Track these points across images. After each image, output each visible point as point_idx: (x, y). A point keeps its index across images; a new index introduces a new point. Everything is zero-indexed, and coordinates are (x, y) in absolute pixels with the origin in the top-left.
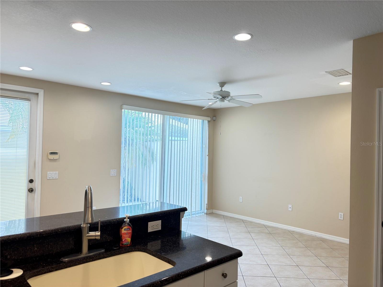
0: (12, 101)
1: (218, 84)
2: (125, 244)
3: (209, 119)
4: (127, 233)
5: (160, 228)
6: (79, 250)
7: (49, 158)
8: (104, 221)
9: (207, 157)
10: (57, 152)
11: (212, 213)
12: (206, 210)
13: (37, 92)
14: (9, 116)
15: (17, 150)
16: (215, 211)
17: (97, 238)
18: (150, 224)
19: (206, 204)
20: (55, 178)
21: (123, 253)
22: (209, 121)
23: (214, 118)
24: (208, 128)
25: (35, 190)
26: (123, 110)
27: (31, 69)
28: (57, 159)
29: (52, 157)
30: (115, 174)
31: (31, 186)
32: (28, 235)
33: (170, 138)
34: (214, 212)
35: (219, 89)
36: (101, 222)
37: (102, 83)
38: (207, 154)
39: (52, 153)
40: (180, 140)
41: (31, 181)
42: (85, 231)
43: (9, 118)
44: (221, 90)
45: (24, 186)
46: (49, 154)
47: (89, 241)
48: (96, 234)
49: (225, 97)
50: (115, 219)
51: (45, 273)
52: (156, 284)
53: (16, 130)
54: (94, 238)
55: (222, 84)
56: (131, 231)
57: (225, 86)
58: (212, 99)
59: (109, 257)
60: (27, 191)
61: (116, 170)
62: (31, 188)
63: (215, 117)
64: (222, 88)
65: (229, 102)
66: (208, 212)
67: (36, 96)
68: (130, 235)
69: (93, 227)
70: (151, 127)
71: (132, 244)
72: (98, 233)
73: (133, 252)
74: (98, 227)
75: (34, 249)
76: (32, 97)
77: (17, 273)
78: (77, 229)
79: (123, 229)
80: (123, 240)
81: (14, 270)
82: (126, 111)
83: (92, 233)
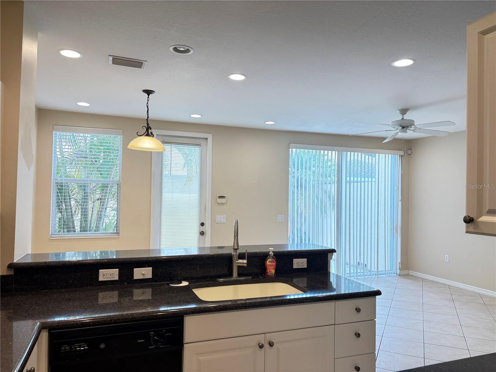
0: (186, 147)
1: (399, 112)
2: (270, 274)
3: (402, 153)
4: (271, 265)
5: (305, 266)
6: (231, 275)
7: (218, 202)
8: (252, 252)
9: (400, 203)
10: (224, 196)
11: (408, 274)
12: (398, 271)
13: (206, 137)
14: (184, 160)
15: (190, 196)
16: (411, 272)
17: (244, 265)
18: (295, 261)
19: (399, 263)
20: (223, 222)
21: (267, 282)
22: (401, 156)
23: (409, 152)
24: (400, 164)
25: (206, 233)
26: (290, 149)
27: (200, 116)
28: (224, 203)
29: (220, 201)
30: (282, 219)
31: (203, 229)
32: (193, 256)
33: (348, 179)
34: (409, 273)
35: (400, 117)
36: (247, 254)
37: (266, 123)
38: (400, 198)
39: (220, 197)
40: (364, 182)
41: (202, 224)
42: (235, 258)
43: (184, 162)
44: (402, 119)
45: (196, 229)
46: (217, 198)
47: (239, 267)
48: (244, 261)
49: (407, 127)
50: (261, 252)
51: (204, 287)
52: (284, 301)
53: (191, 175)
54: (242, 265)
55: (404, 111)
56: (275, 264)
57: (407, 113)
58: (391, 130)
59: (254, 283)
60: (199, 233)
61: (283, 215)
62: (202, 231)
63: (411, 151)
64: (403, 116)
65: (415, 132)
66: (402, 274)
67: (206, 140)
68: (274, 267)
69: (241, 256)
70: (330, 166)
71: (276, 275)
72: (245, 261)
73: (276, 283)
74: (245, 257)
75: (197, 268)
76: (202, 142)
77: (185, 284)
78: (230, 256)
79: (268, 261)
80: (268, 271)
81: (183, 282)
82: (294, 150)
83: (241, 261)
